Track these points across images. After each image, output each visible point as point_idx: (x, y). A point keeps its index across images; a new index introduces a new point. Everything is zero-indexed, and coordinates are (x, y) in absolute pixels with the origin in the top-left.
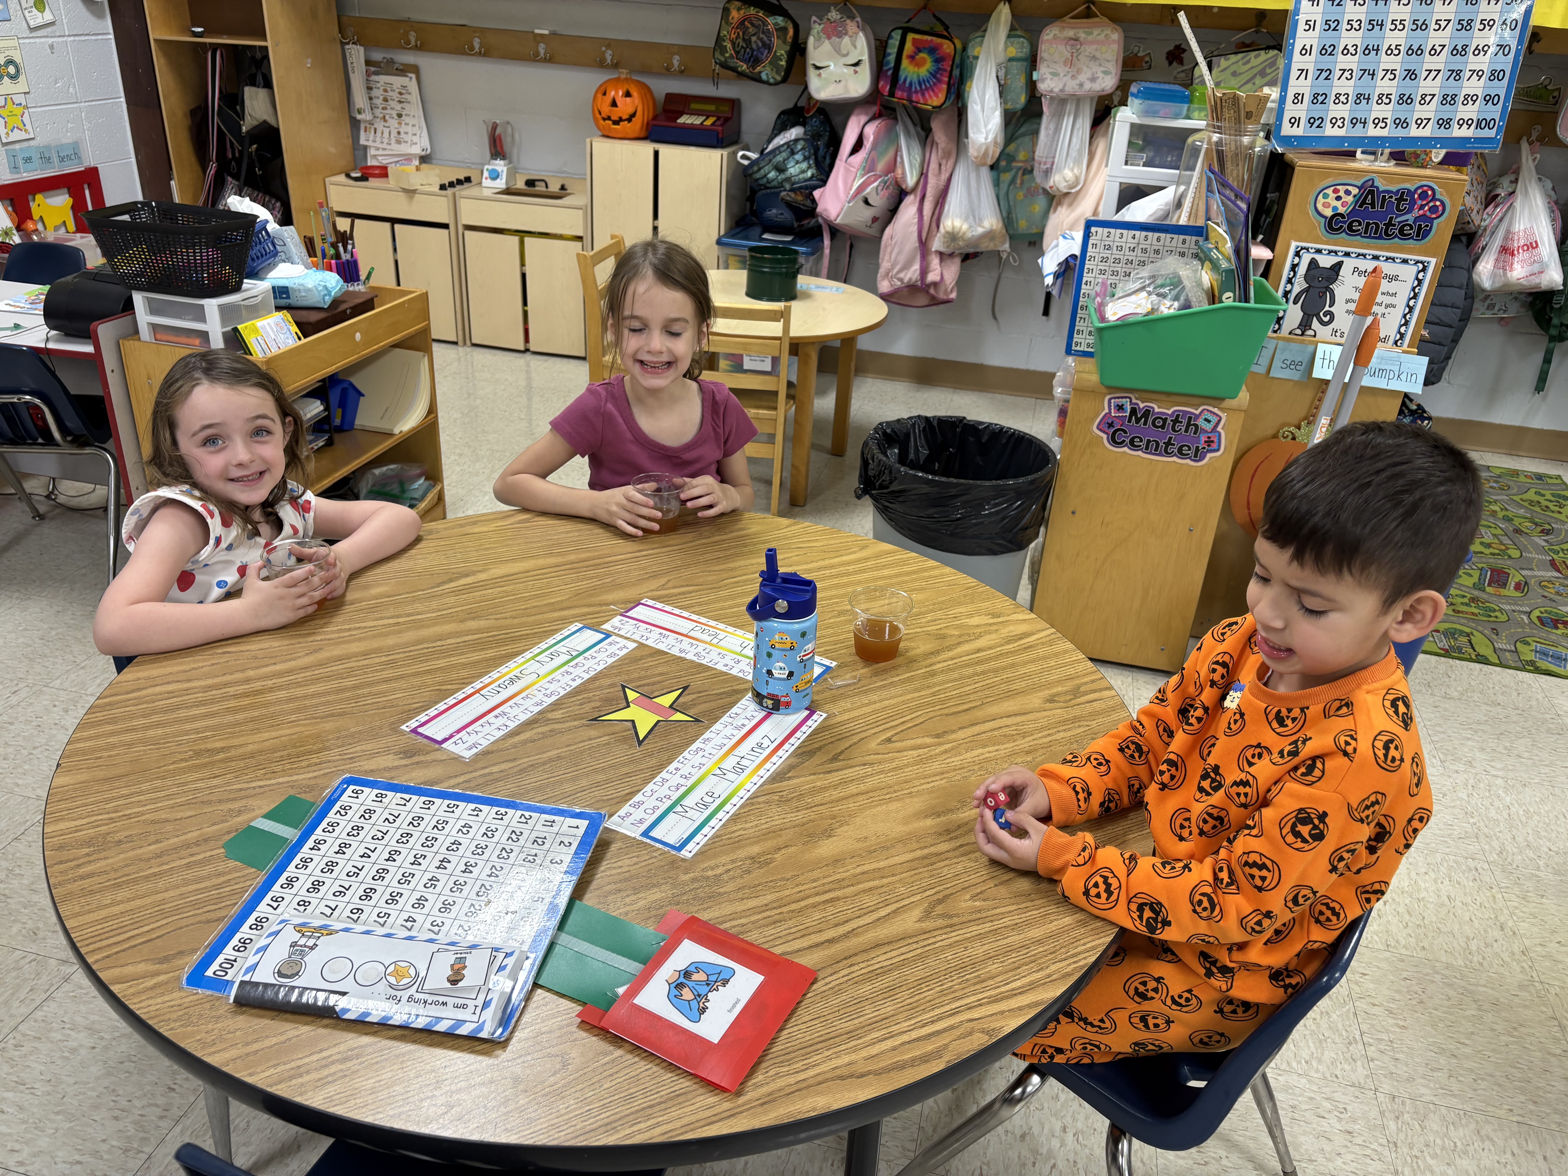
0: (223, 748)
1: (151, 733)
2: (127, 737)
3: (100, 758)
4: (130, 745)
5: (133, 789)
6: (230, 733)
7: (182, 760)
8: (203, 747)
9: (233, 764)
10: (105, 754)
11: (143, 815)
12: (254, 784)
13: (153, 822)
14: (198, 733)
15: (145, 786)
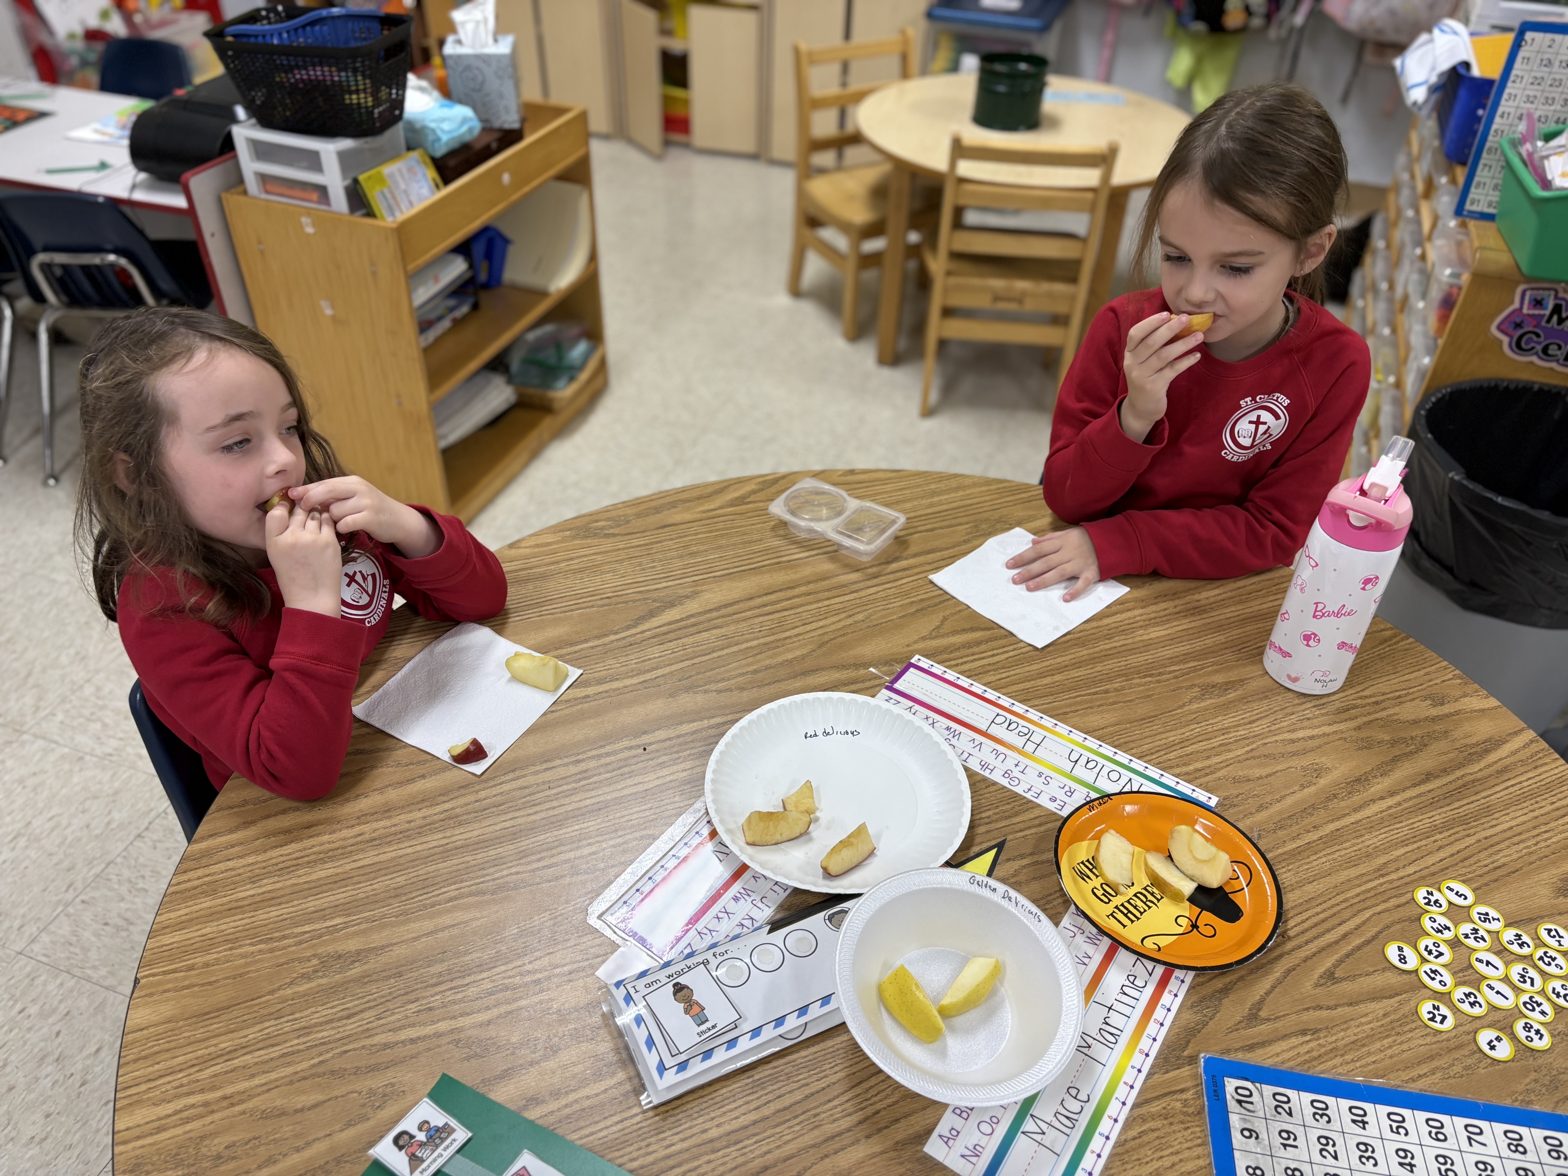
0: (358, 952)
1: (261, 916)
2: (228, 925)
3: (191, 968)
4: (233, 941)
5: (237, 1039)
6: (367, 920)
7: (303, 976)
8: (330, 949)
9: (373, 988)
10: (200, 960)
11: (251, 1097)
12: (403, 1035)
13: (265, 1116)
14: (324, 918)
15: (252, 1034)
